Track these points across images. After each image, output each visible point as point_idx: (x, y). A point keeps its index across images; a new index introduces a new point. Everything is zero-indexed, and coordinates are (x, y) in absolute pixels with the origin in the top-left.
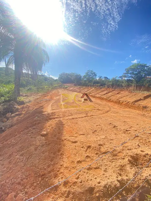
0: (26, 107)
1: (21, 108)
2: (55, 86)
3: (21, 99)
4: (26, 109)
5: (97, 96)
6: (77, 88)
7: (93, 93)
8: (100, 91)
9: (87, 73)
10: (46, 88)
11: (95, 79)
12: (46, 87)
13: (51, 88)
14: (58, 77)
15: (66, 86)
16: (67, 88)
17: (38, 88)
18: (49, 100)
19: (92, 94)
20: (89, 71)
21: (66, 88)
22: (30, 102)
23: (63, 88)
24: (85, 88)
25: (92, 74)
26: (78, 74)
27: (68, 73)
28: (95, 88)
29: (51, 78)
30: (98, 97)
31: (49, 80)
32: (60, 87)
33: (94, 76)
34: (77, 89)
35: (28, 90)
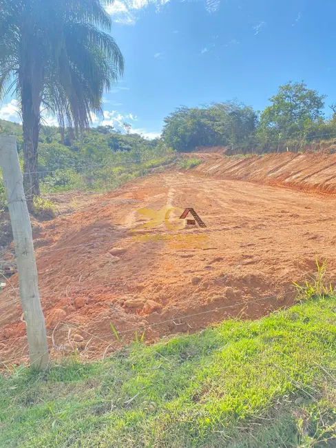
0: (61, 224)
1: (47, 227)
2: (148, 164)
3: (43, 204)
4: (61, 230)
5: (313, 181)
6: (236, 162)
7: (298, 175)
8: (326, 163)
9: (279, 100)
10: (120, 174)
11: (316, 121)
12: (116, 170)
13: (137, 173)
14: (162, 128)
15: (191, 162)
16: (198, 168)
17: (90, 178)
18: (129, 203)
19: (294, 177)
20: (288, 88)
21: (193, 166)
22: (69, 211)
23: (183, 170)
24: (267, 160)
25: (302, 98)
26: (242, 107)
27: (200, 108)
28: (311, 153)
29: (136, 135)
30: (317, 185)
31: (126, 143)
32: (170, 166)
33: (310, 106)
34: (236, 168)
35: (58, 183)
